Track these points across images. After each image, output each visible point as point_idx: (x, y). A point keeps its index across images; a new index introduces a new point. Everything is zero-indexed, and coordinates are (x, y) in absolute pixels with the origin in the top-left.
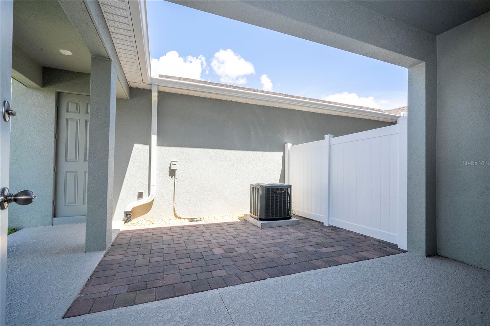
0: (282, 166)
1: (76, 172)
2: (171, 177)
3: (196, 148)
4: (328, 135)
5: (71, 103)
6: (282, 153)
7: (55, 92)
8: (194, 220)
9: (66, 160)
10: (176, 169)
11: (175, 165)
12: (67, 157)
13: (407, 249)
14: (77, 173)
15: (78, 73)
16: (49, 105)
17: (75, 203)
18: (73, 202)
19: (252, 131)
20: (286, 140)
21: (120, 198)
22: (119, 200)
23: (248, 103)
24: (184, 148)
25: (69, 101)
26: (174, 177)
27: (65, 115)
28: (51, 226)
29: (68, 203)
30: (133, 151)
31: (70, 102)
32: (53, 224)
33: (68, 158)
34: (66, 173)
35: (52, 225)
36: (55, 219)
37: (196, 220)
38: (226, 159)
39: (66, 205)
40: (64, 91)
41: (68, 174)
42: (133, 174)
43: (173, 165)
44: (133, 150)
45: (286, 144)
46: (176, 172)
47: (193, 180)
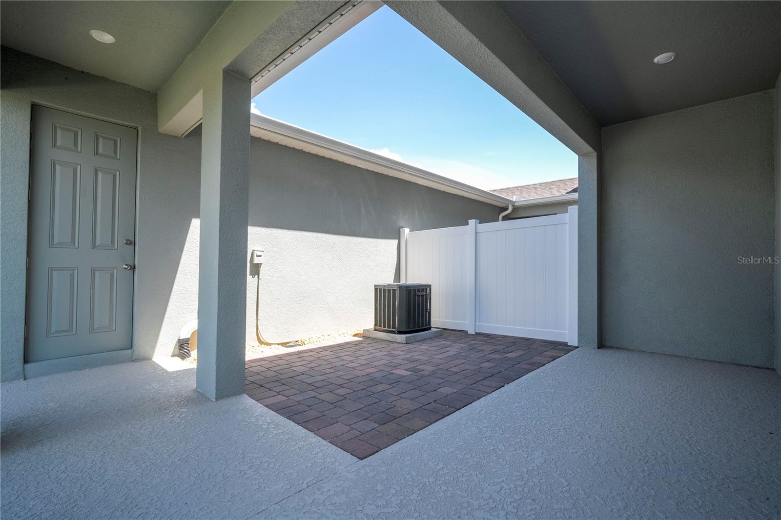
0: (396, 260)
1: (74, 269)
2: (253, 277)
3: (289, 230)
4: (474, 220)
5: (62, 129)
6: (396, 241)
7: (30, 102)
8: (288, 345)
9: (51, 245)
10: (261, 264)
11: (261, 256)
12: (53, 237)
13: (578, 344)
14: (76, 271)
15: (83, 72)
16: (15, 127)
17: (72, 331)
18: (68, 329)
19: (363, 208)
20: (402, 223)
21: (167, 316)
22: (165, 319)
23: (358, 165)
24: (272, 229)
25: (57, 125)
26: (256, 276)
27: (48, 153)
28: (22, 380)
29: (56, 332)
30: (189, 232)
31: (60, 127)
32: (25, 376)
33: (56, 241)
34: (51, 270)
35: (25, 380)
36: (28, 366)
37: (290, 344)
38: (330, 248)
39: (50, 336)
40: (49, 104)
41: (55, 274)
42: (190, 272)
43: (257, 256)
44: (190, 229)
45: (401, 230)
46: (261, 269)
47: (285, 281)
